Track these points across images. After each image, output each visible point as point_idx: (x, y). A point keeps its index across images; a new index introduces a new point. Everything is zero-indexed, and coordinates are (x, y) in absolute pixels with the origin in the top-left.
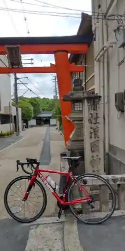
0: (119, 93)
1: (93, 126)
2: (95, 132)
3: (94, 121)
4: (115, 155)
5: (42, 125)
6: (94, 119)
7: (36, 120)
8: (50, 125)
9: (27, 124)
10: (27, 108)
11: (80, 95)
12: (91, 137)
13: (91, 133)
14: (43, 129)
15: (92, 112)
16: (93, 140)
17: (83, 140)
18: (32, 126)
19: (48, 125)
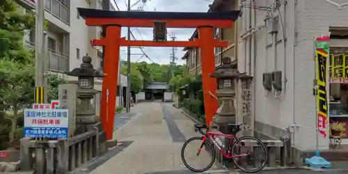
0: (267, 74)
1: (245, 102)
2: (247, 107)
3: (246, 98)
4: (261, 130)
5: (153, 101)
6: (247, 96)
7: (146, 93)
8: (163, 101)
9: (134, 99)
10: (136, 76)
11: (230, 73)
12: (244, 112)
13: (244, 108)
14: (156, 105)
15: (245, 90)
16: (245, 114)
17: (235, 115)
18: (140, 101)
19: (161, 100)
